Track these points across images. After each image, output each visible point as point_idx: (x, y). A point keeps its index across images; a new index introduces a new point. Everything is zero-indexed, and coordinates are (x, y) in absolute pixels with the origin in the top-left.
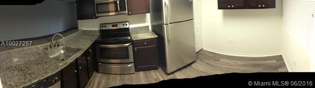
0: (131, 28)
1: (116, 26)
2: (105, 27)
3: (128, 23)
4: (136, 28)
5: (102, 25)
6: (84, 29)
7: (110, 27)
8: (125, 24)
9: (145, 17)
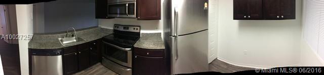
0: (142, 33)
1: (128, 29)
2: (118, 27)
3: (139, 28)
4: (147, 34)
5: (116, 26)
6: (102, 27)
7: (121, 29)
8: (136, 28)
9: (158, 23)
